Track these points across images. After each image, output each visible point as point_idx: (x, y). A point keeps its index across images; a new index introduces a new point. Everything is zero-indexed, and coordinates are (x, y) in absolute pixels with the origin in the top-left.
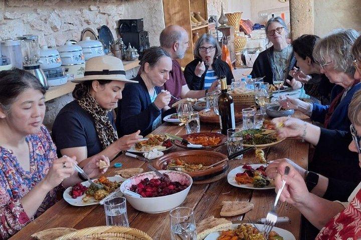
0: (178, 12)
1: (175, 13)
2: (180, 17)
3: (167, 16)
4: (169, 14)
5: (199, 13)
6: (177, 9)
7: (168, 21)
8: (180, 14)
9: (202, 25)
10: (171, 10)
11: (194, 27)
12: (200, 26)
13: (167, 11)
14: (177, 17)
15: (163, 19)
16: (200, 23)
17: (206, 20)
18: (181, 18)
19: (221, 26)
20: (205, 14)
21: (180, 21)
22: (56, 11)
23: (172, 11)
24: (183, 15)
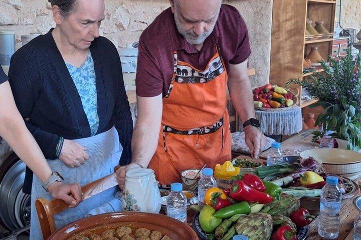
0: (290, 19)
1: (286, 20)
2: (291, 26)
3: (275, 23)
4: (278, 20)
5: (323, 22)
6: (290, 15)
7: (275, 29)
8: (293, 21)
9: (323, 38)
10: (281, 16)
11: (309, 39)
12: (319, 39)
13: (276, 17)
14: (289, 26)
15: (270, 26)
16: (320, 35)
17: (330, 32)
18: (293, 27)
19: (358, 42)
20: (331, 25)
21: (291, 30)
22: (124, 6)
23: (282, 18)
24: (297, 22)
